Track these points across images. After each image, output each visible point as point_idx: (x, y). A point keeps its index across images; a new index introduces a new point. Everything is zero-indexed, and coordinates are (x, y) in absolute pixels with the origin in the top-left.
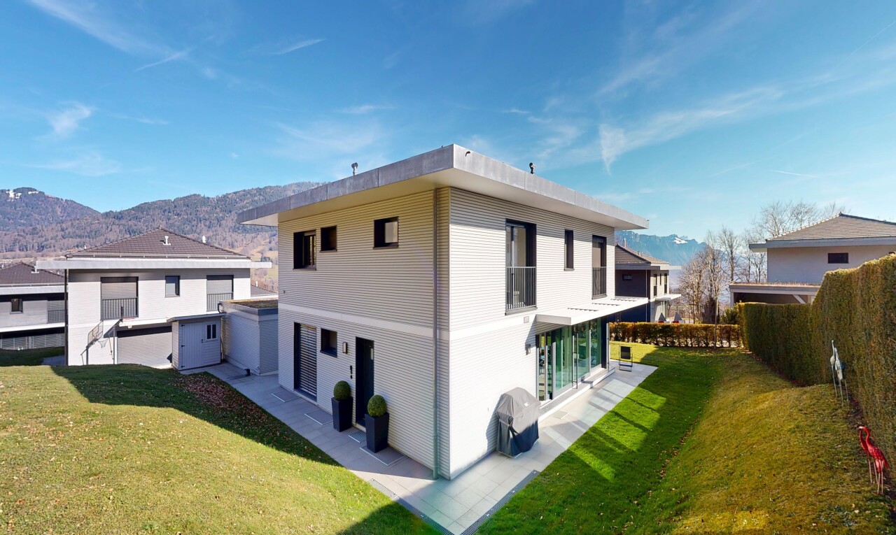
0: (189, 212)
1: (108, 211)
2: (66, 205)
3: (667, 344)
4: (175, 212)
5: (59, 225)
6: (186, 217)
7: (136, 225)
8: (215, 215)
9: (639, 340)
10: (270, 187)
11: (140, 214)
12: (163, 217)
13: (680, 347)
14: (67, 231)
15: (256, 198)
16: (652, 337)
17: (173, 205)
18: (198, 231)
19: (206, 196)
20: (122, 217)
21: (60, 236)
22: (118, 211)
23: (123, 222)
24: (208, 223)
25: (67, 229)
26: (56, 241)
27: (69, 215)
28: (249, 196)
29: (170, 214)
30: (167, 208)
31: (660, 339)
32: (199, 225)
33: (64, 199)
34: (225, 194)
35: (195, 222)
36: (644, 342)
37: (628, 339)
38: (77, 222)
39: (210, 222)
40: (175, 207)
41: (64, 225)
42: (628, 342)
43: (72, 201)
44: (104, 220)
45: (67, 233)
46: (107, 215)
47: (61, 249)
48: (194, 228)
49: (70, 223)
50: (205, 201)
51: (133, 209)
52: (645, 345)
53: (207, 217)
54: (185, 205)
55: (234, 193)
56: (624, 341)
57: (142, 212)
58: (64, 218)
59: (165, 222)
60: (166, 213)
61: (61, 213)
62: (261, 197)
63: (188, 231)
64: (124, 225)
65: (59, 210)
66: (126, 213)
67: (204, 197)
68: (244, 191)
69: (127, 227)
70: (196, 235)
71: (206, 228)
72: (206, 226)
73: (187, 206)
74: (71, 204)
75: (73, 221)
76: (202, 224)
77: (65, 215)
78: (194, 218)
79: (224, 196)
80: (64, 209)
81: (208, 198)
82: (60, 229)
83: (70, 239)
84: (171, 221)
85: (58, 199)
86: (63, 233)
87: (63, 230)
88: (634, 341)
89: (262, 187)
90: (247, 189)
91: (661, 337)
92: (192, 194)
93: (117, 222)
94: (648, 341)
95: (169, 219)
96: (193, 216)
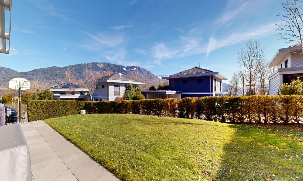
0: (52, 72)
1: (22, 72)
2: (6, 69)
3: (234, 120)
4: (47, 72)
5: (3, 77)
6: (51, 74)
7: (32, 77)
8: (62, 74)
9: (204, 116)
10: (82, 64)
11: (34, 73)
12: (42, 74)
13: (250, 123)
14: (6, 79)
15: (77, 68)
16: (217, 113)
17: (46, 70)
18: (56, 79)
19: (59, 67)
20: (27, 74)
21: (3, 81)
22: (26, 72)
23: (27, 76)
24: (59, 76)
25: (6, 78)
26: (1, 83)
27: (7, 73)
28: (74, 67)
29: (45, 73)
30: (44, 71)
31: (226, 115)
32: (56, 77)
33: (5, 68)
34: (66, 66)
35: (55, 76)
36: (208, 118)
37: (192, 115)
38: (10, 76)
39: (60, 76)
40: (47, 70)
41: (5, 77)
42: (192, 118)
43: (8, 68)
44: (20, 75)
45: (6, 80)
46: (21, 73)
47: (3, 85)
48: (54, 78)
49: (7, 76)
50: (58, 69)
51: (31, 71)
52: (209, 122)
53: (59, 74)
54: (51, 70)
55: (69, 66)
56: (188, 118)
57: (35, 72)
58: (5, 74)
59: (43, 76)
60: (44, 73)
61: (4, 72)
62: (79, 68)
63: (52, 79)
64: (28, 77)
65: (3, 71)
66: (29, 72)
67: (58, 67)
68: (73, 65)
69: (29, 78)
70: (55, 80)
71: (58, 78)
72: (58, 77)
73: (52, 70)
74: (8, 69)
75: (8, 76)
76: (57, 77)
77: (6, 73)
78: (54, 75)
79: (65, 67)
80: (5, 71)
81: (59, 68)
82: (3, 78)
83: (7, 82)
84: (45, 76)
85: (3, 67)
86: (4, 80)
87: (4, 79)
88: (198, 117)
89: (79, 64)
90: (74, 64)
91: (228, 112)
92: (54, 66)
93: (25, 76)
94: (213, 117)
95: (45, 75)
96: (54, 74)
